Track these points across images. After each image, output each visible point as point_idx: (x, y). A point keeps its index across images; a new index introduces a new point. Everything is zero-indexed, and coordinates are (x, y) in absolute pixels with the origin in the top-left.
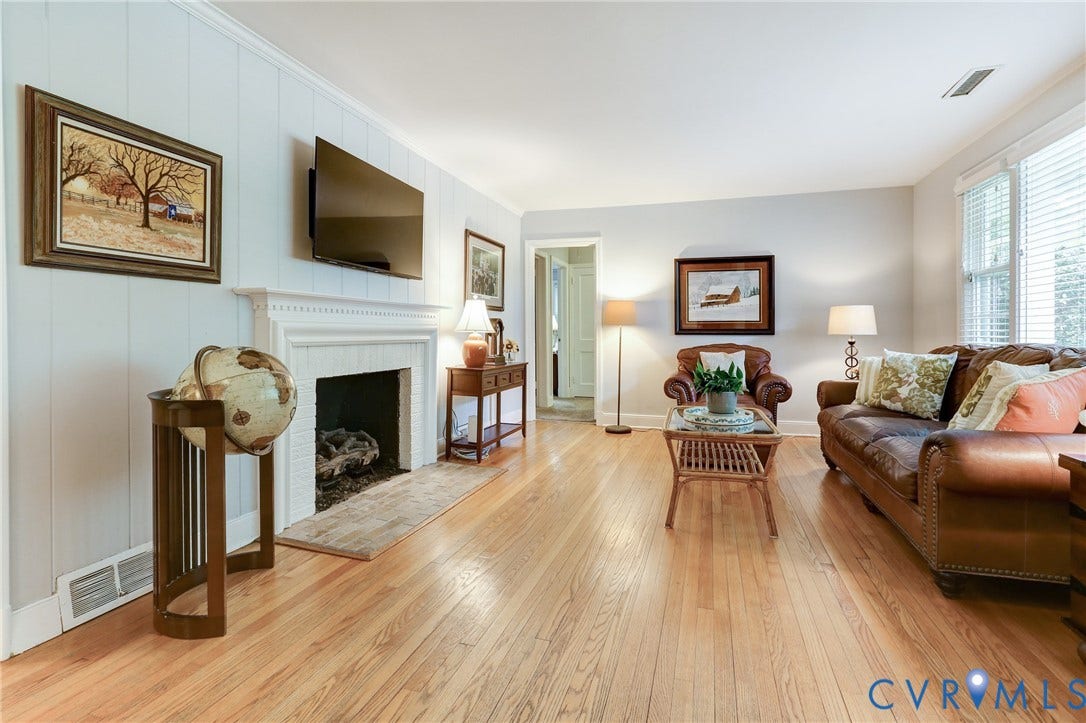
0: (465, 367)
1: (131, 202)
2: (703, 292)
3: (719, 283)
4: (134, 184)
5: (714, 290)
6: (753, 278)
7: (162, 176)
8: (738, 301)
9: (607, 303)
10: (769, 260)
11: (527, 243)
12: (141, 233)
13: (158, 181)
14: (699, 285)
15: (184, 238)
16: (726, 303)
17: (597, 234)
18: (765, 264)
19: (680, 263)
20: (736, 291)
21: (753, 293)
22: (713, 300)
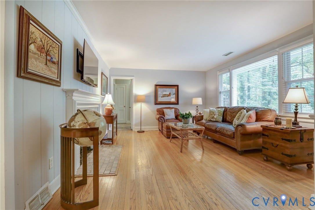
0: (105, 115)
1: (43, 54)
2: (162, 93)
3: (166, 91)
4: (44, 48)
5: (164, 93)
6: (174, 90)
7: (50, 46)
8: (170, 96)
9: (136, 96)
10: (178, 86)
11: (111, 77)
12: (45, 67)
13: (49, 48)
14: (161, 91)
15: (54, 70)
16: (168, 96)
17: (133, 76)
18: (177, 87)
19: (156, 85)
20: (170, 93)
21: (174, 94)
22: (164, 96)
